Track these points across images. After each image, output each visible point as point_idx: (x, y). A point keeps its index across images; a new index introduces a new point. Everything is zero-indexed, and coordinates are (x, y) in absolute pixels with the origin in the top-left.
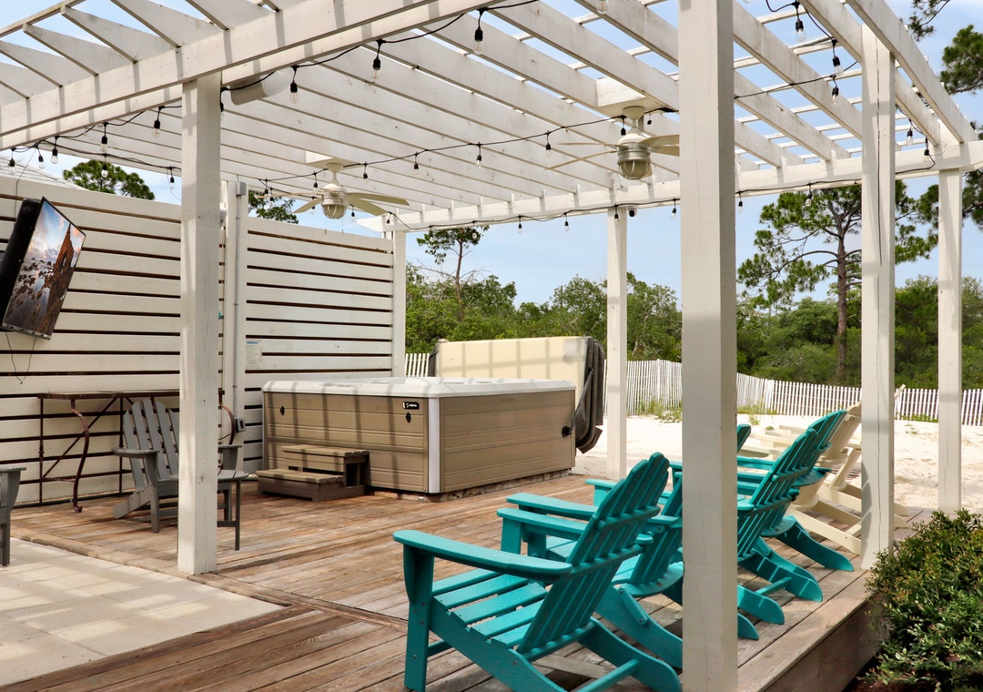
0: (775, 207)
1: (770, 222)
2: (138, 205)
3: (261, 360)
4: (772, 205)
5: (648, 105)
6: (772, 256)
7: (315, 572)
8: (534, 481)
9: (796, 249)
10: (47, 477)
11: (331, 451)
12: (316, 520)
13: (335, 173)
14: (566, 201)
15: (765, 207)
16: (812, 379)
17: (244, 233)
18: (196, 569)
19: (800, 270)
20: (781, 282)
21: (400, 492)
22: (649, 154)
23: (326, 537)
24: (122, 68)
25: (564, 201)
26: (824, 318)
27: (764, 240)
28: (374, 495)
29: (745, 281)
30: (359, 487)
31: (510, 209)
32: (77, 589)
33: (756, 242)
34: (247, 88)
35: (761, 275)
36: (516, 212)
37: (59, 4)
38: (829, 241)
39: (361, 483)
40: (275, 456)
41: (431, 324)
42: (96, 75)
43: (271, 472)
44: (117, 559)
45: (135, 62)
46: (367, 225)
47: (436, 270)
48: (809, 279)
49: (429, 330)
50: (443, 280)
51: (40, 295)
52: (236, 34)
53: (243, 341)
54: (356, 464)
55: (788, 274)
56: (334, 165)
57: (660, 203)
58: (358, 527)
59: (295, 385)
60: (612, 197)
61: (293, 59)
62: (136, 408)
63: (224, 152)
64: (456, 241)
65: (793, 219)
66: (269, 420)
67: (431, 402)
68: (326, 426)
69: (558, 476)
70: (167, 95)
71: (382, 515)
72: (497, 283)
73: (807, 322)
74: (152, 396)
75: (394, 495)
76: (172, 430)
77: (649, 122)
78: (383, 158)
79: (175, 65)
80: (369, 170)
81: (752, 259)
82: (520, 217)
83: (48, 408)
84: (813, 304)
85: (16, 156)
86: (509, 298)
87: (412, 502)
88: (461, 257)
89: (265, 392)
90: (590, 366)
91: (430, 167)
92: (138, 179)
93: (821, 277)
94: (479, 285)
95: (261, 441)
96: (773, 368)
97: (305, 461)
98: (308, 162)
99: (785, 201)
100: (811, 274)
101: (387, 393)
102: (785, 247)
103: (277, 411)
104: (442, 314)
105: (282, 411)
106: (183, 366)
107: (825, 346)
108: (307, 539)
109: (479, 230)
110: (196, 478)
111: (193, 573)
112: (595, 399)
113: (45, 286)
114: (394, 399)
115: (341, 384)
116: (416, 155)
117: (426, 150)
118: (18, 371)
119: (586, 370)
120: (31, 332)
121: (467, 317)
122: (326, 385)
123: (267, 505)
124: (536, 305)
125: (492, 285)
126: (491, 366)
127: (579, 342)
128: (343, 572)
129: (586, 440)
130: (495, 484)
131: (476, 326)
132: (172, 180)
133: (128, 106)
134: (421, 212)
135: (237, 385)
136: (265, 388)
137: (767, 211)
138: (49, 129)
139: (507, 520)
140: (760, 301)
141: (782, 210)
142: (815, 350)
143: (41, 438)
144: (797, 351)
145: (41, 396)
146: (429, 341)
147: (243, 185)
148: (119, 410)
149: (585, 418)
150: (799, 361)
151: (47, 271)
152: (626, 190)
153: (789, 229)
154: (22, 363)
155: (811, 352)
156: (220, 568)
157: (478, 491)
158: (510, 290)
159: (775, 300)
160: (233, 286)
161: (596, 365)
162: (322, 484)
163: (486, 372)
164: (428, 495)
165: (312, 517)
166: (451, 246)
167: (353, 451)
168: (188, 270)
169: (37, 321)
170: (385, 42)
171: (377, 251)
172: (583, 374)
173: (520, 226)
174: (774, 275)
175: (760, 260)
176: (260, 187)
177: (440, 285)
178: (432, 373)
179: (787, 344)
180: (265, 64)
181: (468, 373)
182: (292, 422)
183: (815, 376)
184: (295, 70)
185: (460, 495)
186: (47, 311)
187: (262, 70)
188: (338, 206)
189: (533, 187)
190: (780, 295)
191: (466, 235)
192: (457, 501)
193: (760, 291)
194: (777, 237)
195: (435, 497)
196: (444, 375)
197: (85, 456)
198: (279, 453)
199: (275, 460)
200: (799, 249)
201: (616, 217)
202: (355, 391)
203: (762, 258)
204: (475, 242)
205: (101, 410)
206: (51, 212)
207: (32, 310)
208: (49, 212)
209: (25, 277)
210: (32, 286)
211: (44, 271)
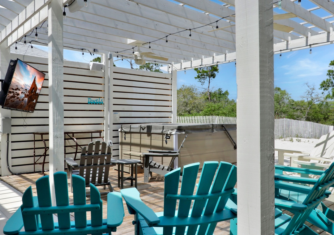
3: (119, 120)
10: (36, 163)
13: (139, 47)
15: (331, 61)
17: (112, 73)
24: (32, 3)
27: (331, 74)
29: (323, 88)
33: (328, 74)
35: (329, 86)
42: (26, 7)
51: (23, 100)
53: (112, 112)
56: (138, 44)
64: (207, 77)
72: (221, 91)
80: (151, 45)
81: (326, 80)
82: (217, 62)
83: (37, 138)
86: (226, 96)
88: (209, 83)
89: (119, 132)
91: (175, 42)
94: (215, 92)
98: (128, 43)
103: (123, 139)
105: (125, 139)
113: (25, 97)
116: (167, 37)
117: (170, 34)
136: (119, 130)
143: (34, 149)
145: (34, 133)
147: (111, 55)
151: (25, 92)
158: (227, 93)
166: (206, 79)
171: (165, 78)
175: (329, 81)
186: (27, 105)
191: (212, 75)
204: (214, 77)
206: (24, 65)
207: (20, 104)
208: (22, 65)
209: (13, 92)
210: (18, 96)
211: (24, 92)
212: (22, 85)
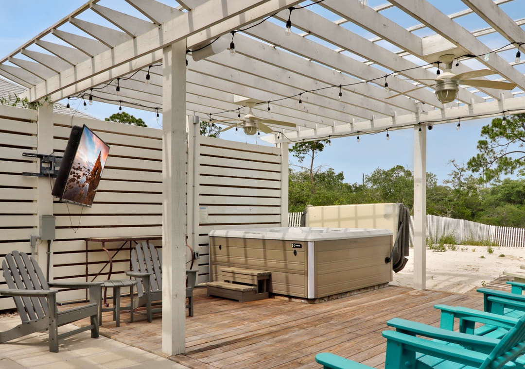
0: (490, 127)
1: (487, 136)
2: (139, 130)
3: (207, 218)
4: (488, 126)
5: (457, 53)
6: (488, 155)
7: (246, 356)
8: (369, 290)
9: (502, 151)
11: (249, 272)
12: (242, 315)
13: (251, 108)
14: (387, 121)
15: (484, 127)
16: (511, 224)
17: (198, 145)
18: (173, 352)
19: (505, 162)
20: (494, 169)
21: (290, 297)
22: (458, 85)
23: (250, 329)
24: (127, 43)
25: (386, 121)
26: (518, 189)
27: (483, 146)
28: (274, 298)
29: (471, 169)
30: (266, 293)
31: (352, 127)
32: (102, 364)
33: (478, 147)
34: (202, 49)
35: (481, 166)
36: (356, 129)
37: (89, 2)
38: (522, 146)
39: (267, 290)
40: (216, 273)
41: (298, 195)
42: (112, 48)
43: (214, 284)
44: (127, 341)
45: (134, 38)
46: (267, 140)
47: (298, 165)
48: (511, 167)
49: (296, 199)
50: (303, 171)
51: (83, 186)
52: (195, 13)
53: (198, 207)
54: (263, 280)
55: (498, 165)
56: (251, 103)
57: (448, 120)
58: (268, 321)
59: (228, 232)
60: (417, 118)
61: (232, 27)
62: (138, 247)
63: (189, 97)
64: (310, 149)
65: (501, 133)
66: (213, 252)
67: (309, 244)
68: (246, 257)
69: (382, 287)
70: (153, 57)
71: (281, 312)
72: (333, 173)
73: (507, 192)
74: (148, 240)
75: (287, 299)
76: (158, 260)
77: (457, 65)
78: (279, 97)
79: (158, 37)
80: (271, 106)
81: (476, 157)
82: (358, 132)
83: (90, 247)
84: (511, 181)
85: (70, 102)
86: (340, 181)
87: (298, 304)
88: (313, 158)
89: (210, 237)
90: (401, 221)
91: (307, 102)
92: (142, 122)
93: (518, 166)
94: (323, 173)
95: (208, 264)
96: (488, 218)
97: (234, 277)
98: (235, 102)
99: (496, 123)
100: (512, 165)
101: (282, 238)
102: (495, 149)
103: (217, 247)
104: (303, 190)
105: (220, 247)
106: (164, 221)
107: (518, 205)
108: (239, 329)
109: (323, 143)
110: (173, 296)
111: (171, 355)
112: (404, 241)
113: (86, 182)
114: (286, 242)
115: (254, 232)
116: (300, 94)
117: (307, 91)
118: (73, 225)
119: (399, 223)
120: (80, 203)
121: (318, 192)
122: (246, 233)
123: (213, 303)
124: (350, 185)
125: (330, 174)
126: (339, 220)
127: (394, 207)
128: (264, 356)
129: (398, 265)
130: (346, 293)
131: (322, 196)
132: (158, 115)
133: (131, 66)
134: (298, 132)
135: (195, 232)
136: (210, 234)
137: (485, 129)
138: (87, 84)
139: (390, 341)
140: (481, 181)
141: (494, 128)
142: (513, 207)
143: (87, 263)
144: (503, 209)
145: (86, 240)
146: (296, 205)
147: (197, 117)
148: (129, 247)
149: (399, 252)
150: (504, 214)
151: (88, 174)
152: (426, 113)
153: (499, 139)
154: (76, 221)
155: (510, 209)
156: (187, 350)
157: (336, 297)
158: (341, 176)
159: (490, 180)
160: (192, 176)
161: (405, 220)
162: (244, 292)
163: (336, 223)
164: (307, 299)
165: (240, 313)
166: (307, 152)
167: (262, 272)
168: (167, 166)
169: (82, 198)
170: (294, 8)
171: (272, 154)
172: (397, 225)
173: (358, 138)
174: (489, 165)
175: (480, 157)
176: (207, 118)
177: (301, 174)
178: (303, 224)
179: (496, 204)
180: (215, 31)
181: (325, 224)
182: (226, 254)
183: (513, 222)
184: (233, 34)
185: (326, 299)
186: (88, 195)
187: (212, 36)
188: (253, 127)
189: (367, 113)
190: (493, 177)
191: (317, 146)
192: (325, 304)
193: (480, 174)
194: (491, 144)
195: (312, 301)
196: (311, 225)
197: (110, 273)
198: (219, 272)
199: (216, 275)
200: (504, 150)
201: (420, 130)
202: (263, 236)
203: (482, 156)
204: (321, 150)
205: (120, 247)
206: (90, 134)
207: (79, 193)
208: (88, 134)
209: (74, 173)
210: (79, 180)
211: (86, 173)
212: (85, 162)
